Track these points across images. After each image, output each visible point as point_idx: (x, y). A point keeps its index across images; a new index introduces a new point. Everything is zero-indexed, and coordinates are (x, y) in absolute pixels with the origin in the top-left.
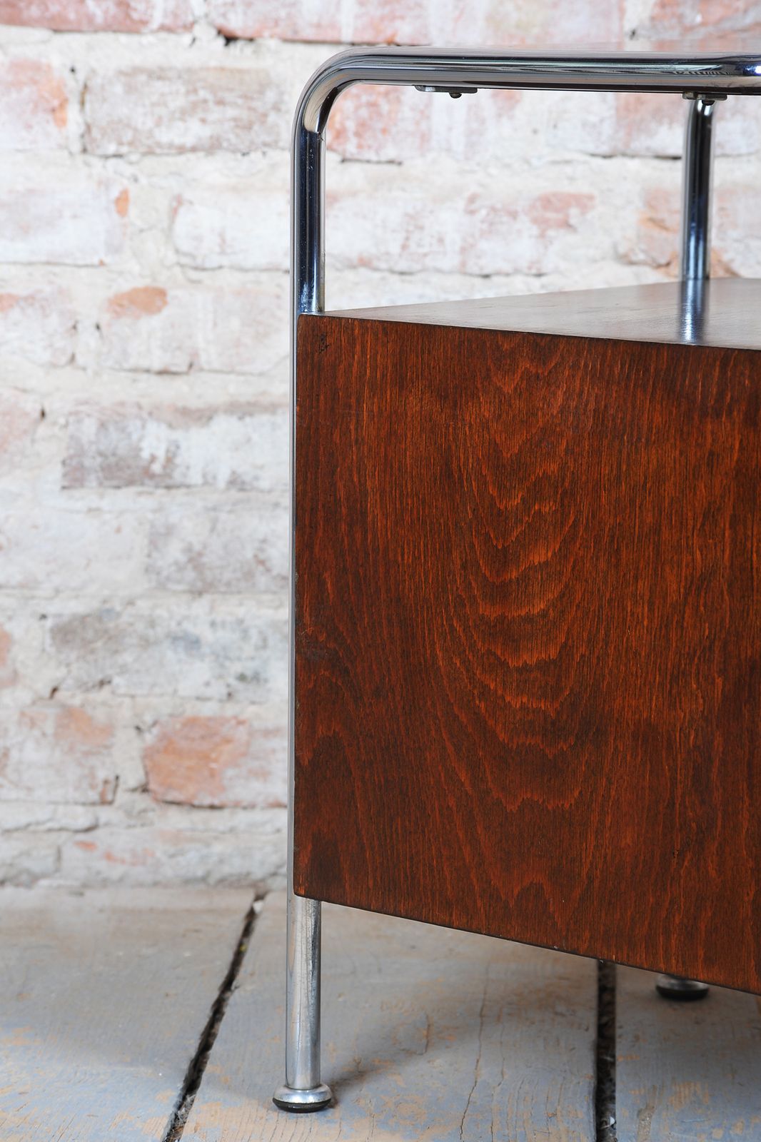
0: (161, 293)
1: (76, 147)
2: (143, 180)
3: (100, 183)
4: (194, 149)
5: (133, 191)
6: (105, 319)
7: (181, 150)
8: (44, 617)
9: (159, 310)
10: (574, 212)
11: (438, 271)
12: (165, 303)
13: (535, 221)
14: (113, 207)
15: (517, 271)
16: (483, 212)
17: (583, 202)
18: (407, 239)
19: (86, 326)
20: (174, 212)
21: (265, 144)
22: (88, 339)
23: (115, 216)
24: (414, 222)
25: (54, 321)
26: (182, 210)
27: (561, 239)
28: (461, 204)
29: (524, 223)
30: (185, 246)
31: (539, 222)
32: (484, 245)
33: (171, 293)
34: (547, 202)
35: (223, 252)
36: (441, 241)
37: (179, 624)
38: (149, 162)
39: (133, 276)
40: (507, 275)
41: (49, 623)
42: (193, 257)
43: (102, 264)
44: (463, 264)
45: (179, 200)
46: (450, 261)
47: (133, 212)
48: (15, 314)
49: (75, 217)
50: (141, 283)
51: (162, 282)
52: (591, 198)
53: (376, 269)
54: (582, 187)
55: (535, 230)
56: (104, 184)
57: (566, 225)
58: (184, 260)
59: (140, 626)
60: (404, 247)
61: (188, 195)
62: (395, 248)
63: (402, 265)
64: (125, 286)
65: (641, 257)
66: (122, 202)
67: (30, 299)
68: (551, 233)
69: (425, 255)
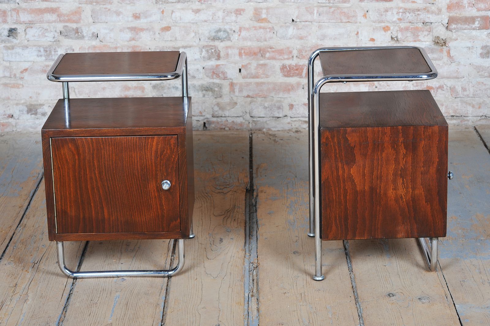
0: (170, 27)
1: (154, 3)
2: (166, 8)
3: (159, 9)
4: (175, 2)
5: (165, 10)
6: (160, 32)
7: (173, 3)
8: (151, 84)
9: (170, 30)
10: (242, 12)
11: (219, 22)
12: (171, 29)
13: (235, 14)
14: (161, 13)
15: (232, 22)
16: (226, 12)
17: (243, 10)
18: (213, 17)
19: (157, 33)
20: (172, 13)
21: (188, 1)
22: (157, 36)
23: (162, 14)
24: (214, 14)
25: (151, 33)
26: (173, 13)
27: (240, 17)
28: (222, 11)
29: (233, 14)
30: (174, 19)
31: (236, 14)
32: (226, 18)
33: (172, 27)
34: (237, 10)
35: (180, 20)
36: (219, 17)
37: (174, 85)
38: (167, 4)
39: (165, 24)
40: (231, 23)
41: (152, 85)
42: (175, 21)
43: (159, 22)
44: (223, 21)
45: (173, 12)
46: (220, 21)
47: (165, 13)
48: (144, 32)
49: (154, 15)
50: (166, 26)
51: (170, 25)
52: (245, 9)
53: (208, 22)
54: (243, 8)
55: (235, 15)
56: (160, 9)
57: (240, 14)
58: (174, 21)
59: (168, 85)
60: (212, 18)
61: (174, 11)
62: (211, 19)
63: (212, 22)
64: (164, 26)
65: (254, 19)
66: (163, 12)
67: (147, 29)
68: (238, 16)
69: (216, 20)
